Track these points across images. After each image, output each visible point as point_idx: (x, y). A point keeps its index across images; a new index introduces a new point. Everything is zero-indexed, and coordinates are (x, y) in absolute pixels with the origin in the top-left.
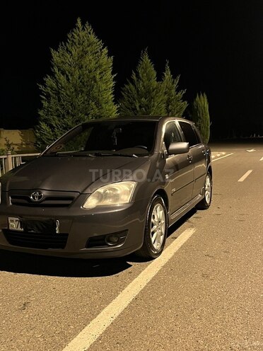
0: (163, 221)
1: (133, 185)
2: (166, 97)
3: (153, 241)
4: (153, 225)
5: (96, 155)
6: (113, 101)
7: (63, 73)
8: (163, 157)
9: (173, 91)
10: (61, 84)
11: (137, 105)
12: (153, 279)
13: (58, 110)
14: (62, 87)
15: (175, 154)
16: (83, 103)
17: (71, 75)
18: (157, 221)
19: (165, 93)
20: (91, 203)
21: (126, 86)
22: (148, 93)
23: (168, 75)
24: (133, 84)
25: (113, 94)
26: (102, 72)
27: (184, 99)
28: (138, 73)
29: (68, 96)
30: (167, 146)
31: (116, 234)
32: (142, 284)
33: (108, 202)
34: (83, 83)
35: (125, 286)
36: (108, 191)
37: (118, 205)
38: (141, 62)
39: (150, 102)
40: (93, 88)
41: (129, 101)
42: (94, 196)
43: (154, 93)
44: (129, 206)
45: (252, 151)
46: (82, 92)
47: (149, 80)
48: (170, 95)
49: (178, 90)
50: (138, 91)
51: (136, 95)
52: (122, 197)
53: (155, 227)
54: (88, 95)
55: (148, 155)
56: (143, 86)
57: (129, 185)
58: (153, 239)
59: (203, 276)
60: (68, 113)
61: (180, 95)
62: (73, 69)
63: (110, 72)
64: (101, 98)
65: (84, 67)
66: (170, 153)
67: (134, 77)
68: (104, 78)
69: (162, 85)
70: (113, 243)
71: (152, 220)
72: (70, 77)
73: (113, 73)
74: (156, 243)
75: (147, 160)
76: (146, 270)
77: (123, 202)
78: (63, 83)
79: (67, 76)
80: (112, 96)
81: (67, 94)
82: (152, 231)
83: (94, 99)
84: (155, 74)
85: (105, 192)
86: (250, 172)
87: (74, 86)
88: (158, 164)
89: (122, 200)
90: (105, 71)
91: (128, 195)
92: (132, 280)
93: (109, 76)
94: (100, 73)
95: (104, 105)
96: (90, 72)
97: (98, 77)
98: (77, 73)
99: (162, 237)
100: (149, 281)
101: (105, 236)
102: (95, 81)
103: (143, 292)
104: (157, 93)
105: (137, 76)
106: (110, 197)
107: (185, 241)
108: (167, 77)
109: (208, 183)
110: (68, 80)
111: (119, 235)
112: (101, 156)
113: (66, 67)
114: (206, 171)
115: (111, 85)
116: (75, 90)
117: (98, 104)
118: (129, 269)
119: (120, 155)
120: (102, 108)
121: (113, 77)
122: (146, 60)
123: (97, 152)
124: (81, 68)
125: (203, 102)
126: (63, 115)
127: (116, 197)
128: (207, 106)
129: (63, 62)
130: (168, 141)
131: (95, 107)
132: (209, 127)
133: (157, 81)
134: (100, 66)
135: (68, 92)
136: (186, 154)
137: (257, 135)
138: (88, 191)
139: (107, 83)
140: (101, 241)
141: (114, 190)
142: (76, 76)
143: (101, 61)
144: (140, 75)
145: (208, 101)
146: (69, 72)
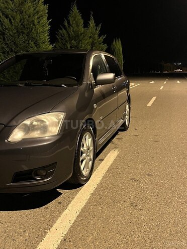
0: (91, 148)
1: (62, 116)
2: (91, 40)
3: (82, 169)
4: (82, 153)
5: (26, 84)
6: (49, 42)
7: (7, 17)
8: (91, 87)
9: (96, 36)
10: (5, 26)
11: (69, 46)
12: (83, 210)
13: (3, 47)
14: (6, 29)
15: (102, 85)
16: (24, 42)
17: (14, 19)
18: (86, 149)
19: (90, 37)
20: (17, 135)
21: (60, 31)
22: (77, 37)
23: (92, 23)
24: (65, 29)
25: (49, 35)
26: (40, 18)
27: (104, 42)
28: (69, 21)
29: (11, 36)
30: (95, 76)
31: (43, 168)
32: (71, 219)
33: (36, 134)
34: (24, 26)
35: (54, 222)
36: (35, 123)
37: (47, 138)
38: (71, 12)
39: (79, 43)
40: (32, 30)
41: (62, 42)
42: (20, 128)
43: (82, 37)
44: (57, 138)
45: (153, 82)
46: (23, 33)
47: (78, 26)
48: (94, 39)
49: (100, 36)
50: (69, 35)
51: (67, 38)
52: (50, 129)
53: (84, 155)
54: (28, 36)
55: (77, 86)
56: (73, 31)
57: (58, 116)
58: (82, 167)
59: (132, 204)
60: (12, 51)
61: (101, 39)
62: (15, 14)
63: (46, 18)
64: (38, 38)
65: (24, 12)
66: (98, 83)
67: (66, 24)
68: (41, 22)
69: (88, 31)
70: (41, 176)
71: (81, 149)
72: (12, 20)
73: (48, 19)
74: (85, 169)
75: (76, 90)
76: (75, 200)
77: (51, 134)
78: (6, 25)
79: (10, 20)
80: (48, 37)
81: (10, 34)
82: (81, 159)
83: (33, 39)
84: (82, 22)
85: (31, 123)
86: (154, 98)
87: (16, 28)
88: (86, 94)
89: (51, 132)
90: (42, 16)
91: (56, 126)
92: (61, 213)
93: (45, 20)
94: (38, 18)
95: (41, 45)
96: (29, 17)
97: (36, 21)
98: (18, 17)
99: (91, 163)
100: (78, 213)
101: (32, 170)
102: (34, 25)
103: (72, 230)
104: (84, 37)
105: (69, 23)
106: (37, 129)
107: (111, 163)
108: (91, 25)
109: (127, 109)
110: (11, 23)
111: (47, 169)
112: (31, 85)
113: (9, 12)
114: (126, 99)
115: (48, 28)
116: (17, 31)
117: (36, 44)
118: (59, 199)
119: (50, 85)
120: (40, 47)
121: (48, 22)
122: (75, 10)
123: (27, 82)
124: (21, 13)
125: (118, 45)
126: (8, 52)
127: (44, 129)
128: (121, 49)
129: (6, 8)
130: (96, 72)
131: (33, 45)
132: (122, 64)
133: (84, 27)
134: (38, 12)
135: (11, 33)
136: (111, 85)
137: (154, 72)
138: (14, 123)
139: (43, 27)
140: (28, 175)
141: (42, 121)
142: (18, 20)
143: (38, 8)
144: (71, 22)
145: (122, 45)
146: (12, 16)
